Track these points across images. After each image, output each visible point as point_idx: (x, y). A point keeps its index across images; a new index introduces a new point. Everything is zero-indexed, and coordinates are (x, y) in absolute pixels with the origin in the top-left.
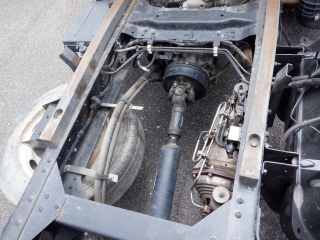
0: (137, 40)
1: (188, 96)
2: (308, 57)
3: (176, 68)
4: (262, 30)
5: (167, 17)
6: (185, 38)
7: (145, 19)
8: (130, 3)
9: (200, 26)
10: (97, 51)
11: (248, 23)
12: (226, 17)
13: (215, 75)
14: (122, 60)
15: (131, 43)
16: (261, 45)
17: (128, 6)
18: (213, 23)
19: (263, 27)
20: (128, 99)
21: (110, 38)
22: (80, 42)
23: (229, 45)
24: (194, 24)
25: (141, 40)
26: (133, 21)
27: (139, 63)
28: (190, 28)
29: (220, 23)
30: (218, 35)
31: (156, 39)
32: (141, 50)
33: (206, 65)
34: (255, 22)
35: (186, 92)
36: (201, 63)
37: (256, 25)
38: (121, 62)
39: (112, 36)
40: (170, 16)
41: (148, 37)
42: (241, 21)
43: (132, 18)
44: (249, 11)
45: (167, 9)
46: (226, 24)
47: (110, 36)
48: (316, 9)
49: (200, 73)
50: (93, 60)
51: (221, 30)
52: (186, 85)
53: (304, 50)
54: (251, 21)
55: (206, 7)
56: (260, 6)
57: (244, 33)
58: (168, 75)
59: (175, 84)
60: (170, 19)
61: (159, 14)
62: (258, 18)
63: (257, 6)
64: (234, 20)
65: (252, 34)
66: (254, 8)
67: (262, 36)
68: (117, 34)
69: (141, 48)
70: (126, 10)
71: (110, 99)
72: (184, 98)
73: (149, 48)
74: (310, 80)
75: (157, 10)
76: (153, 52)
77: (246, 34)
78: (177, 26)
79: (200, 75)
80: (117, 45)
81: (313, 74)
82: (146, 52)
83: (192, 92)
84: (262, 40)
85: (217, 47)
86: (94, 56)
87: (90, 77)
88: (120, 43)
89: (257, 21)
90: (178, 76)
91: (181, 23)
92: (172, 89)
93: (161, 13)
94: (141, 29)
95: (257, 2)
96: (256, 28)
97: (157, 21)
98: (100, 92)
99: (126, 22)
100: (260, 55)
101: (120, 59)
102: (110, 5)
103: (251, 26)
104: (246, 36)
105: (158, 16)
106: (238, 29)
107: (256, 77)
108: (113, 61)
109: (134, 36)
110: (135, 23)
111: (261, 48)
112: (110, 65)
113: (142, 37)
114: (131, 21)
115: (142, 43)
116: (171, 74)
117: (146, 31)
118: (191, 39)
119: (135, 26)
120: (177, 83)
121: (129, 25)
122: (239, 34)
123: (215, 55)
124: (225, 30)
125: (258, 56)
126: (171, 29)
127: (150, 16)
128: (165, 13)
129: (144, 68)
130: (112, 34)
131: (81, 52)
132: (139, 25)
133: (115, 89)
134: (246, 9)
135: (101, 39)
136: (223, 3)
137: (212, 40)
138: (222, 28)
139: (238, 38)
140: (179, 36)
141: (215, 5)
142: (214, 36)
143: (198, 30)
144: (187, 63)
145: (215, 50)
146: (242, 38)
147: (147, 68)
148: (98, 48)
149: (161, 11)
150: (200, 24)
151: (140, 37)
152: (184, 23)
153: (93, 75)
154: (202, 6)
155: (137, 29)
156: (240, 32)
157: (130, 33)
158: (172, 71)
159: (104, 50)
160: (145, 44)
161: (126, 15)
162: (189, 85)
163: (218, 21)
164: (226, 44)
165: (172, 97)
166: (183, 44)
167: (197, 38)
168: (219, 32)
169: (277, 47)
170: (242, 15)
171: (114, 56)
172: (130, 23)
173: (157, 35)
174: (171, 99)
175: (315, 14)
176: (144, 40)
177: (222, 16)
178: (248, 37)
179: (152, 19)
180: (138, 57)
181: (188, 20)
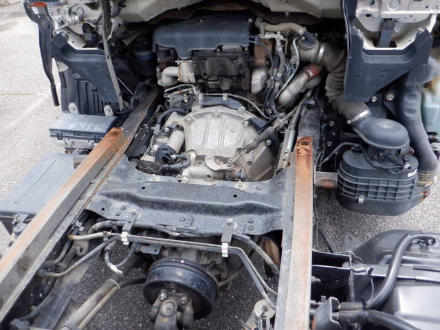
0: (107, 223)
1: (182, 317)
2: (358, 272)
3: (166, 270)
4: (291, 224)
5: (157, 190)
6: (181, 226)
7: (124, 190)
8: (106, 165)
9: (203, 209)
10: (35, 240)
11: (270, 210)
12: (241, 199)
13: (226, 278)
14: (81, 250)
15: (98, 225)
16: (291, 248)
17: (102, 169)
18: (222, 206)
19: (292, 218)
20: (78, 323)
21: (65, 217)
22: (22, 213)
23: (245, 241)
24: (196, 205)
25: (114, 222)
26: (107, 191)
27: (107, 257)
28: (189, 210)
29: (231, 207)
30: (229, 224)
31: (136, 223)
32: (112, 239)
33: (212, 264)
34: (280, 210)
35: (180, 309)
36: (205, 261)
37: (283, 213)
38: (79, 254)
39: (68, 213)
40: (161, 189)
41: (125, 218)
42: (262, 206)
43: (106, 187)
44: (273, 192)
45: (158, 178)
46: (241, 209)
47: (65, 213)
48: (358, 189)
49: (203, 278)
50: (25, 257)
51: (234, 216)
52: (180, 297)
53: (351, 259)
54: (276, 207)
55: (215, 178)
56: (287, 187)
57: (266, 224)
58: (152, 281)
59: (163, 295)
60: (160, 193)
61: (145, 185)
62: (284, 204)
63: (283, 186)
64: (251, 204)
65: (277, 229)
66: (279, 189)
67: (292, 233)
68: (76, 212)
69: (112, 236)
70: (97, 175)
71: (49, 318)
72: (174, 323)
73: (125, 237)
74: (367, 313)
75: (145, 177)
76: (131, 243)
77: (268, 225)
78: (170, 205)
79: (202, 281)
80: (76, 227)
81: (369, 303)
82: (119, 242)
83: (189, 309)
84: (291, 239)
85: (227, 244)
86: (27, 249)
87: (13, 287)
88: (81, 224)
89: (284, 208)
90: (168, 283)
91: (177, 201)
92: (156, 303)
93: (149, 184)
94: (117, 204)
95: (282, 181)
96: (282, 219)
97: (142, 196)
98: (33, 307)
99: (94, 194)
100: (289, 265)
101: (78, 249)
102: (76, 165)
103: (275, 214)
104: (269, 231)
105: (143, 188)
106: (258, 216)
107: (284, 304)
108: (63, 253)
109: (104, 216)
110: (108, 196)
111: (291, 252)
112: (57, 260)
113: (116, 218)
114: (103, 192)
115: (114, 227)
116: (156, 279)
117: (124, 208)
118: (190, 228)
119: (108, 199)
120: (166, 293)
121: (98, 198)
122: (258, 225)
123: (223, 256)
124: (239, 217)
125: (287, 267)
126: (162, 209)
127: (132, 186)
128: (155, 184)
129: (114, 268)
130: (69, 211)
131: (16, 233)
132: (114, 198)
133: (61, 300)
134: (268, 189)
135: (47, 220)
136: (238, 175)
137: (220, 231)
138: (236, 213)
139: (258, 231)
140: (173, 221)
141: (227, 176)
142: (223, 226)
143: (201, 213)
144: (182, 262)
145: (225, 249)
146: (264, 233)
147: (118, 268)
148: (38, 236)
149: (151, 180)
150: (203, 205)
151: (112, 216)
152: (181, 202)
153: (19, 282)
154: (209, 176)
155: (111, 204)
156: (260, 222)
157: (98, 211)
158: (159, 274)
159: (50, 237)
160: (120, 229)
161: (97, 181)
162: (184, 298)
163: (230, 204)
164: (240, 239)
165: (155, 318)
166: (177, 234)
167: (199, 227)
168: (230, 220)
169: (313, 252)
170: (263, 198)
171: (67, 246)
172: (102, 194)
173: (139, 216)
174: (153, 321)
175: (358, 195)
176: (118, 223)
177: (235, 196)
178: (272, 232)
179: (134, 192)
180: (107, 248)
181: (186, 198)
